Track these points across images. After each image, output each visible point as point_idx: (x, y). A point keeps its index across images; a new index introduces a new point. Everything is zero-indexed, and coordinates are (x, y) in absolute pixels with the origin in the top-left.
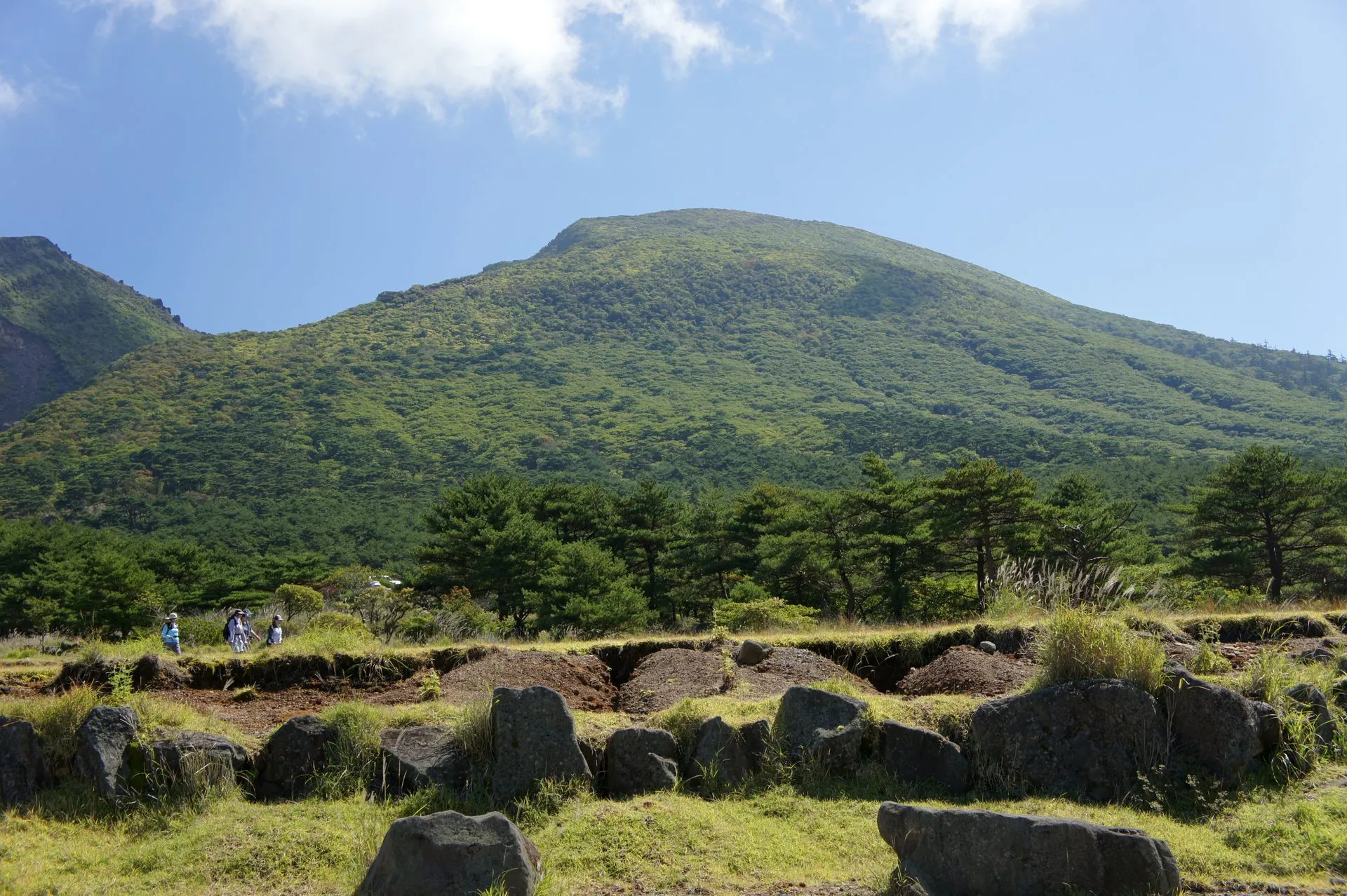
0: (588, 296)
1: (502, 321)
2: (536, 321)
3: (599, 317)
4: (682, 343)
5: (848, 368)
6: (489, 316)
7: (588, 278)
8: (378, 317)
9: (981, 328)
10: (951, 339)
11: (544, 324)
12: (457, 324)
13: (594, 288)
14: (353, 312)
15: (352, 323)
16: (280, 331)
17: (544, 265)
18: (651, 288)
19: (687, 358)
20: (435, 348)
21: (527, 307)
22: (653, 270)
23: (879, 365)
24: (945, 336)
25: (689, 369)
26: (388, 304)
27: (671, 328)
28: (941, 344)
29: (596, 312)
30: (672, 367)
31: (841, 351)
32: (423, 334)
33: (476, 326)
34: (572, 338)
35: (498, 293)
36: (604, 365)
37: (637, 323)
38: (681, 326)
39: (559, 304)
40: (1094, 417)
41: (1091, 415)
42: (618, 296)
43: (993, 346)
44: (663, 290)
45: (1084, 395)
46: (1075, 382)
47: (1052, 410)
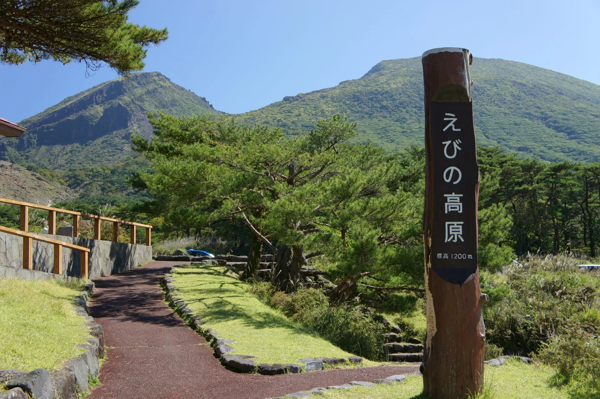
0: (373, 98)
1: (334, 109)
2: (349, 109)
3: (376, 107)
4: (410, 119)
5: (483, 130)
6: (329, 107)
7: (373, 90)
8: (282, 107)
9: (552, 111)
10: (535, 116)
11: (352, 110)
12: (315, 110)
13: (376, 94)
14: (272, 105)
15: (271, 110)
16: (242, 114)
17: (357, 84)
18: (400, 94)
19: (410, 125)
20: (303, 121)
21: (345, 103)
22: (403, 86)
23: (497, 129)
24: (532, 115)
25: (409, 131)
26: (287, 102)
27: (407, 112)
28: (530, 119)
29: (375, 105)
30: (402, 130)
31: (481, 122)
32: (300, 115)
33: (323, 112)
34: (363, 117)
35: (334, 97)
36: (373, 129)
37: (392, 110)
38: (412, 111)
39: (360, 101)
40: (590, 153)
41: (588, 152)
42: (385, 97)
43: (554, 119)
44: (406, 95)
45: (593, 142)
46: (590, 136)
47: (572, 149)
